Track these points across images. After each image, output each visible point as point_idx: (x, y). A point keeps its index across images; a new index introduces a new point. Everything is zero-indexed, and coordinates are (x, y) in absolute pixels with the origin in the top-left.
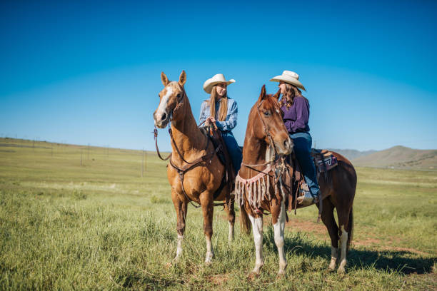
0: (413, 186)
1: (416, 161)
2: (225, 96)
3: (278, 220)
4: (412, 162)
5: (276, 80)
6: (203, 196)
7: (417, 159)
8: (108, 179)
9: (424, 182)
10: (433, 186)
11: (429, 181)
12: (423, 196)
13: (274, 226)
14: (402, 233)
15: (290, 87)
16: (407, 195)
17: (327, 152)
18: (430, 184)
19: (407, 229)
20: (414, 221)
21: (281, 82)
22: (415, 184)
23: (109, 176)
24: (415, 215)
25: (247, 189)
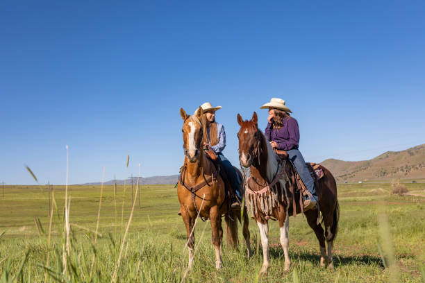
0: (350, 201)
1: (349, 174)
2: (214, 121)
3: (284, 224)
4: (345, 175)
5: (266, 107)
6: (213, 210)
7: (350, 172)
8: (7, 222)
9: (361, 195)
10: (370, 199)
11: (365, 195)
12: (362, 209)
13: (281, 229)
14: (357, 243)
15: (278, 112)
16: (346, 211)
17: (315, 165)
18: (367, 198)
19: (362, 238)
20: (367, 231)
21: (271, 108)
22: (352, 198)
23: (9, 219)
24: (365, 226)
25: (259, 199)
